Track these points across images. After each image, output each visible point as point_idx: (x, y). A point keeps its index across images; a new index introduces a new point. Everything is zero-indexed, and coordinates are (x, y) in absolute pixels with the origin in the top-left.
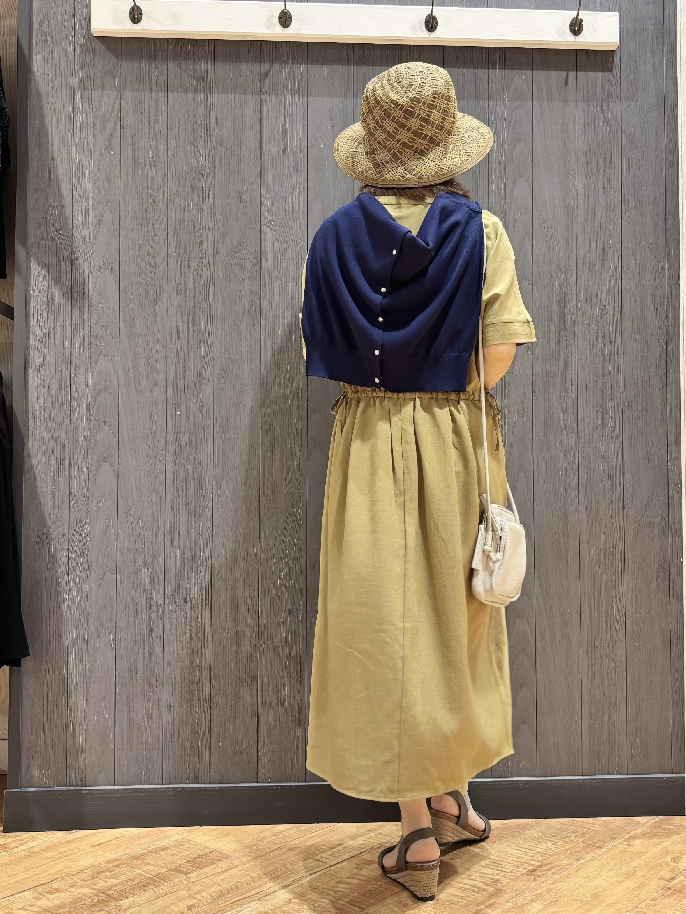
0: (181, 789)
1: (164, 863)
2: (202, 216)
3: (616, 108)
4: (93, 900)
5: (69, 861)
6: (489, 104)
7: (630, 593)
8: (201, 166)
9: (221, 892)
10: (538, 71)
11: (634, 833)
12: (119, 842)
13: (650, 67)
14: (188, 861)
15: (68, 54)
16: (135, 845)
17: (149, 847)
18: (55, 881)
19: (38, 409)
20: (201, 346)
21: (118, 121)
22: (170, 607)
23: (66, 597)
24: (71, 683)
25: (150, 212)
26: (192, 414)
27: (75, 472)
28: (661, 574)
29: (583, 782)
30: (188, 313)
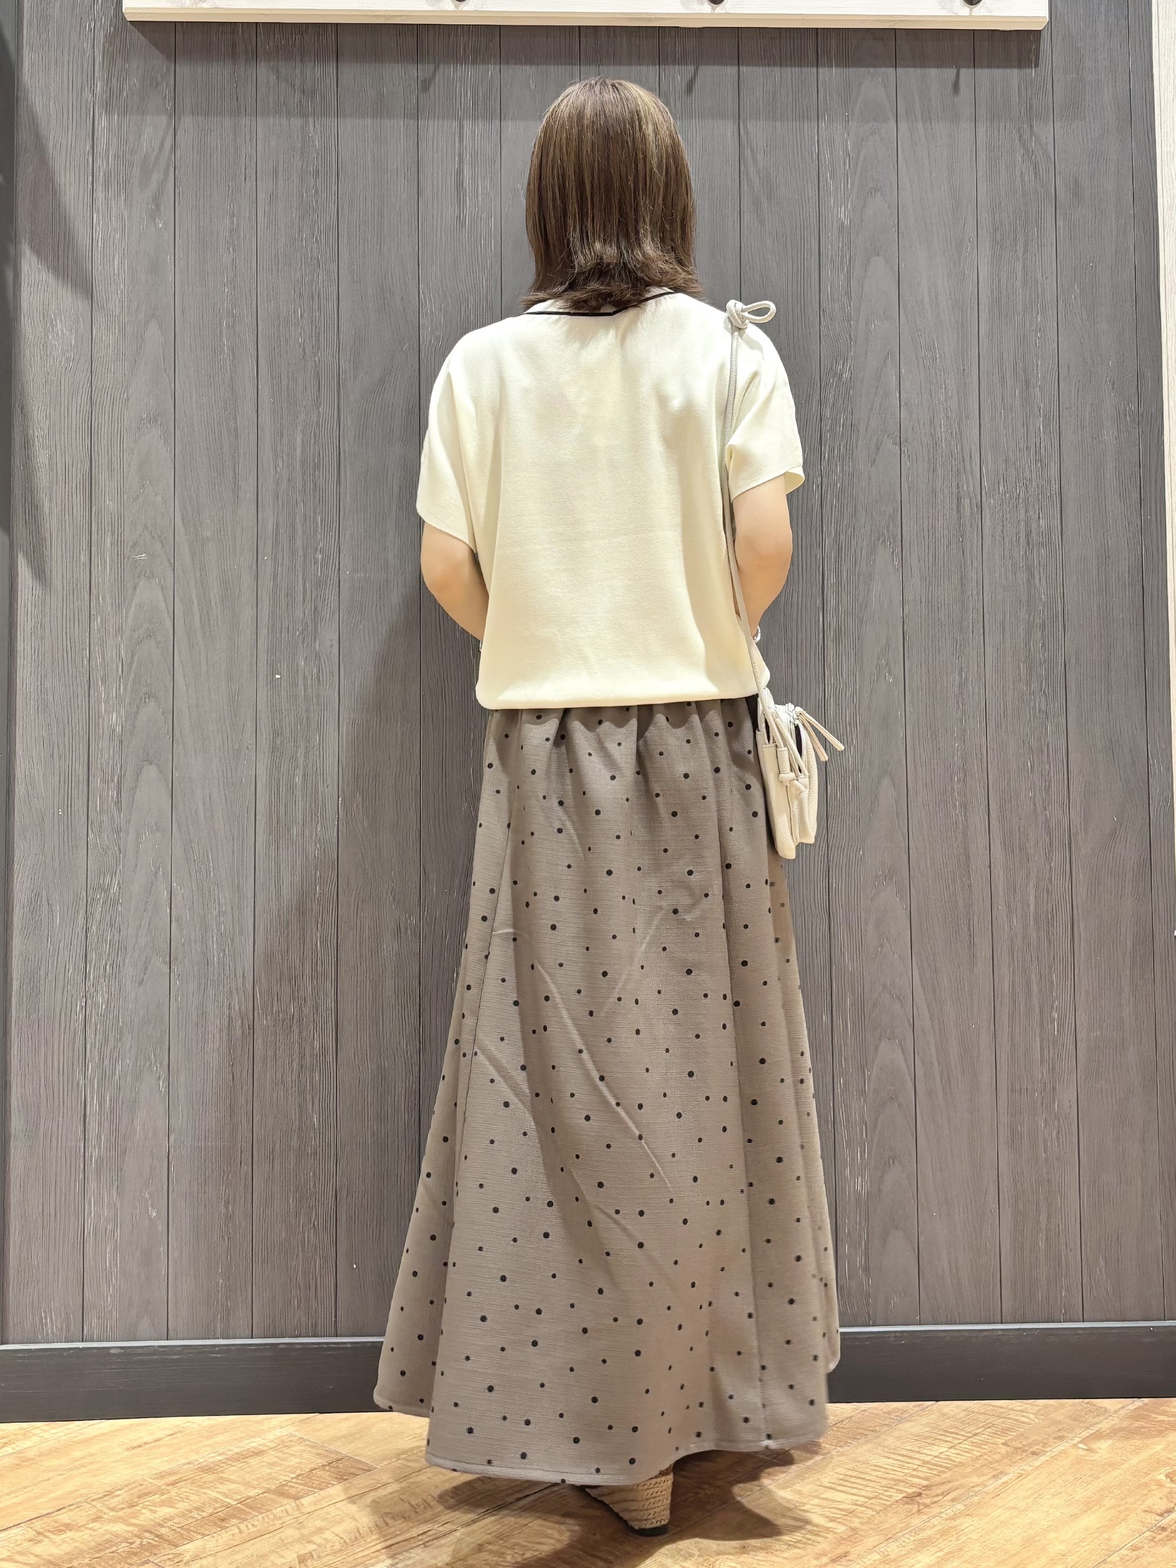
0: (285, 1346)
1: (257, 1480)
2: (317, 331)
3: (1044, 132)
4: (131, 1543)
6: (820, 128)
7: (1083, 992)
8: (315, 245)
9: (359, 1532)
10: (906, 70)
11: (1097, 1429)
12: (175, 1441)
13: (1105, 58)
14: (299, 1475)
15: (84, 53)
16: (205, 1446)
17: (229, 1450)
18: (62, 1511)
19: (33, 672)
20: (318, 559)
21: (170, 168)
22: (263, 1022)
23: (81, 1004)
24: (91, 1156)
25: (228, 326)
26: (301, 679)
27: (97, 783)
28: (1138, 958)
29: (1003, 1335)
30: (295, 500)
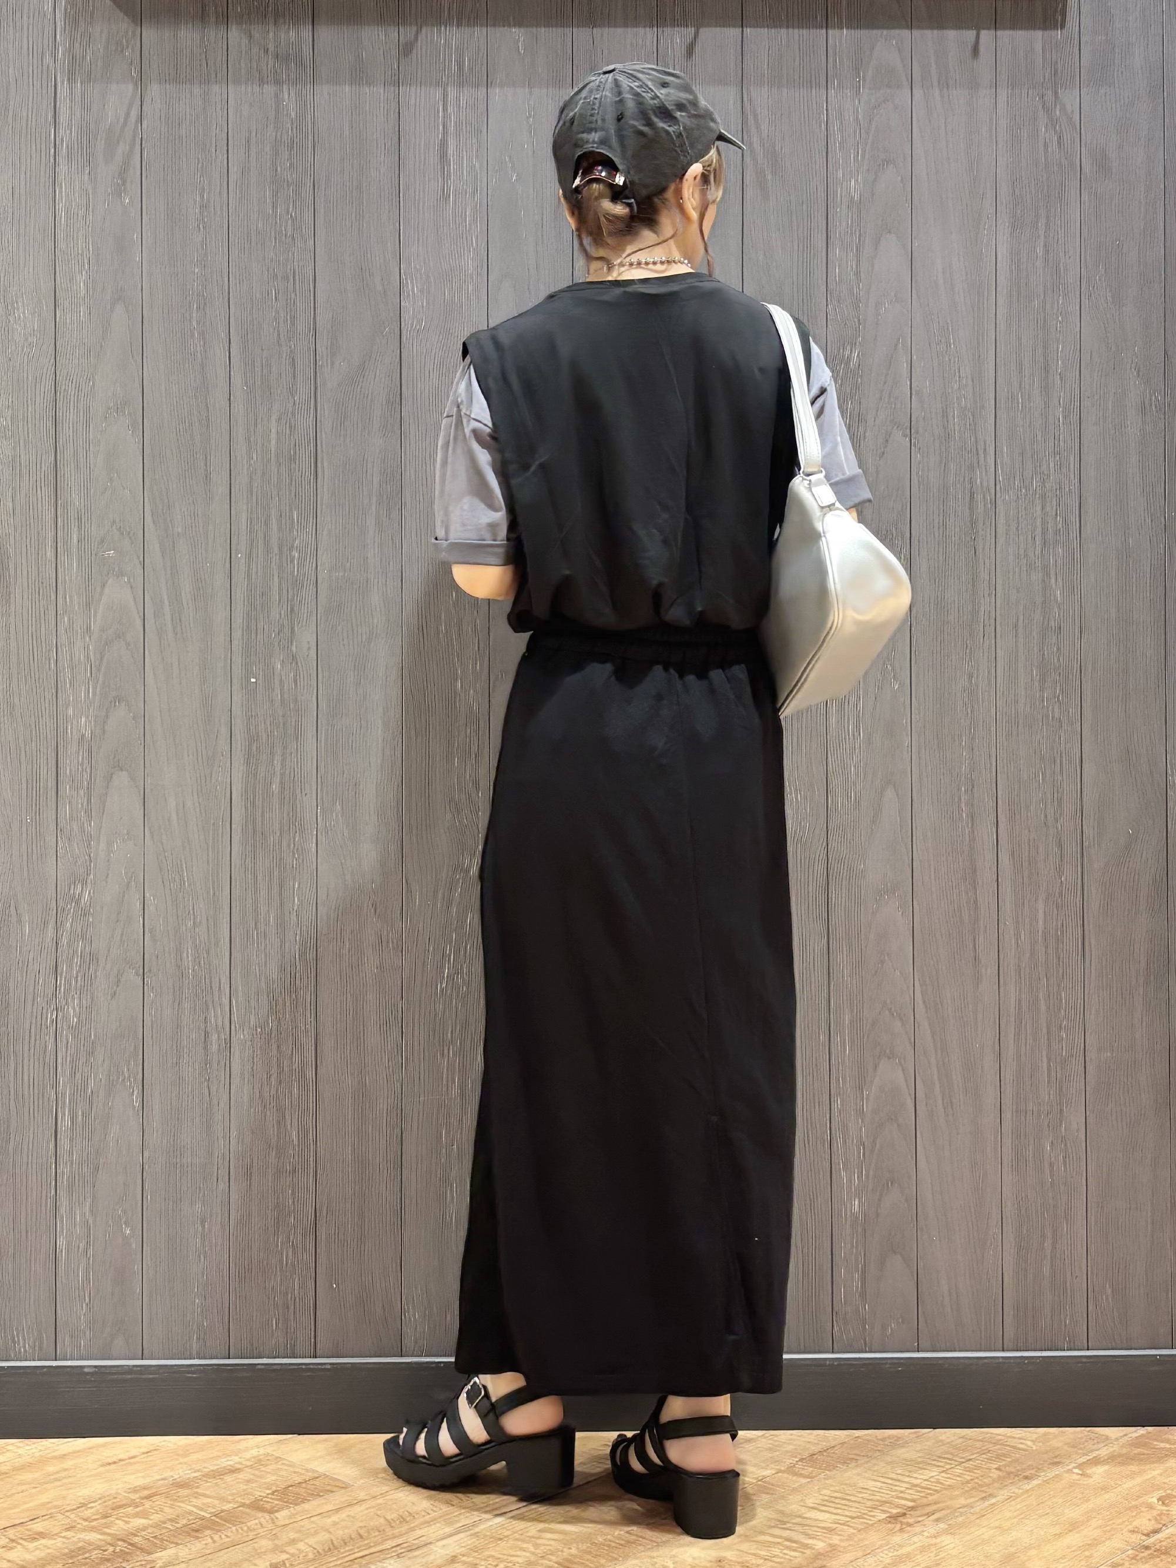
0: (263, 1365)
1: (232, 1495)
2: (293, 314)
3: (1070, 99)
4: (104, 1551)
5: (63, 1488)
6: (829, 94)
7: (1093, 1012)
8: (290, 222)
9: (332, 1542)
10: (922, 32)
11: (1095, 1455)
12: (151, 1458)
13: (1137, 20)
14: (276, 1491)
15: (45, 15)
16: (181, 1463)
17: (204, 1468)
18: (39, 1520)
20: (294, 556)
21: (137, 139)
22: (241, 1036)
23: (52, 1015)
24: (63, 1173)
25: (198, 308)
26: (277, 682)
27: (66, 789)
28: (1152, 978)
29: (1004, 1363)
30: (269, 494)
